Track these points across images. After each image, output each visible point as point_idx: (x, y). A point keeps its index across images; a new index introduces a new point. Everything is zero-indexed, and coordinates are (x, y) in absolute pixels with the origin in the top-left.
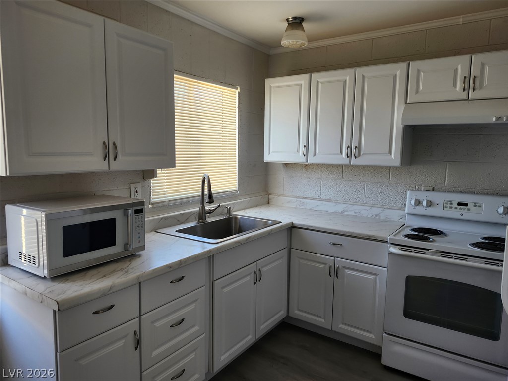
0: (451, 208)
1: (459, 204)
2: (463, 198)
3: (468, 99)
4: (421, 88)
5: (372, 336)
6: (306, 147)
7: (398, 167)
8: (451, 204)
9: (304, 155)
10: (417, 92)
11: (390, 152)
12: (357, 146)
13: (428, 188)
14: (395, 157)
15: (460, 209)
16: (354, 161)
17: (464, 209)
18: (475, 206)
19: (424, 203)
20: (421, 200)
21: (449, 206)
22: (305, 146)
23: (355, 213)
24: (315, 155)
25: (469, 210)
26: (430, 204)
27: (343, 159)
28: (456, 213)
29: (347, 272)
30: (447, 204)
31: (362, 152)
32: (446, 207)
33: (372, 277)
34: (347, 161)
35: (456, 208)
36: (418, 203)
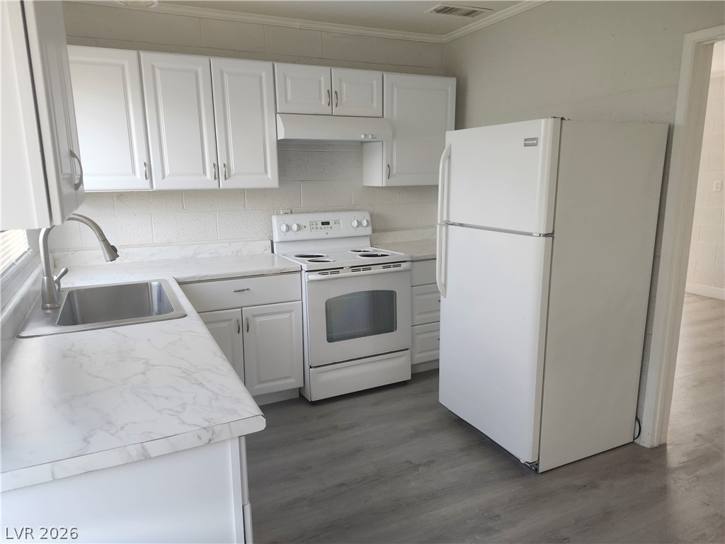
0: (317, 228)
1: (323, 224)
2: (325, 218)
3: (331, 115)
4: (289, 97)
5: (292, 380)
6: (148, 165)
7: (276, 189)
8: (316, 224)
9: (146, 179)
10: (286, 101)
11: (266, 172)
12: (226, 164)
13: (286, 211)
14: (270, 177)
15: (325, 228)
16: (224, 184)
17: (328, 227)
18: (335, 223)
19: (295, 227)
20: (289, 224)
21: (315, 226)
22: (145, 164)
23: (211, 253)
24: (164, 177)
25: (331, 228)
26: (299, 227)
27: (208, 181)
28: (322, 232)
29: (259, 319)
30: (312, 225)
31: (233, 172)
32: (313, 228)
33: (287, 316)
34: (214, 185)
35: (321, 228)
36: (289, 228)
